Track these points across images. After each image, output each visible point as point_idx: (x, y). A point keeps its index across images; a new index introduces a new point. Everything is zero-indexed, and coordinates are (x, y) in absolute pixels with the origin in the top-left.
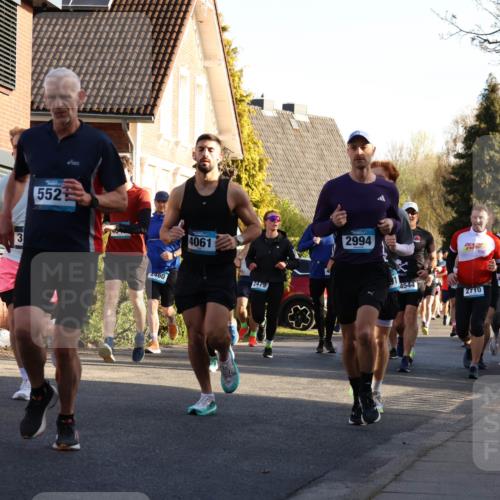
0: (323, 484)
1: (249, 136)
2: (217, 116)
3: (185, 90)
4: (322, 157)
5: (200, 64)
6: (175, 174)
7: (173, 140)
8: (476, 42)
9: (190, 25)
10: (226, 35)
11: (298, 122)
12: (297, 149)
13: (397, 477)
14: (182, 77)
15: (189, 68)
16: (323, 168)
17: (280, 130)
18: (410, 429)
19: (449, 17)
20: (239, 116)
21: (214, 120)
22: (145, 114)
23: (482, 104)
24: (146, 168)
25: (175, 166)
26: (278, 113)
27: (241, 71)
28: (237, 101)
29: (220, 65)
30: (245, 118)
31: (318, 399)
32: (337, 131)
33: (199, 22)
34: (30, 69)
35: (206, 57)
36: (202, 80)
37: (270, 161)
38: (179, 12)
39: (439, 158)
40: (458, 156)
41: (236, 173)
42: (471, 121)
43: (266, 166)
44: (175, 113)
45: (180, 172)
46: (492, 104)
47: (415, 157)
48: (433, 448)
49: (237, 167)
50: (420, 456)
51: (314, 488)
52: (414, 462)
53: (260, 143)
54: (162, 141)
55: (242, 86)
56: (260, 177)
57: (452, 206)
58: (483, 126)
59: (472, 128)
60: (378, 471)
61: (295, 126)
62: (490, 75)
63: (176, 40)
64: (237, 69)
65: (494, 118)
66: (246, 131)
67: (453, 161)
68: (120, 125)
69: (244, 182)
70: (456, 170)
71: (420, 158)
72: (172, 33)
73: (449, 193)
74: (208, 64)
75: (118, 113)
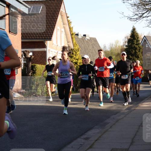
0: (93, 130)
1: (75, 43)
2: (67, 38)
3: (59, 33)
4: (93, 47)
5: (62, 26)
6: (57, 53)
7: (56, 45)
8: (129, 19)
9: (59, 17)
10: (68, 19)
11: (87, 39)
12: (87, 46)
13: (111, 127)
14: (58, 29)
15: (60, 27)
16: (93, 50)
17: (83, 41)
18: (115, 115)
19: (122, 13)
20: (72, 38)
22: (49, 38)
23: (131, 33)
24: (50, 52)
25: (57, 51)
26: (82, 37)
27: (72, 27)
28: (72, 35)
29: (67, 26)
30: (74, 39)
31: (93, 108)
32: (97, 41)
33: (62, 16)
35: (64, 24)
36: (63, 30)
37: (80, 49)
38: (57, 13)
39: (122, 47)
40: (126, 46)
41: (72, 52)
42: (129, 37)
43: (79, 50)
44: (57, 38)
45: (58, 52)
46: (134, 33)
47: (116, 47)
48: (120, 119)
49: (72, 51)
50: (117, 122)
51: (91, 130)
52: (115, 123)
53: (78, 45)
54: (54, 45)
55: (73, 31)
56: (78, 53)
58: (132, 38)
59: (129, 39)
60: (106, 126)
61: (86, 40)
62: (133, 26)
63: (56, 20)
64: (71, 27)
66: (74, 42)
67: (125, 47)
68: (43, 41)
69: (74, 54)
70: (126, 49)
72: (55, 19)
74: (64, 26)
75: (43, 38)
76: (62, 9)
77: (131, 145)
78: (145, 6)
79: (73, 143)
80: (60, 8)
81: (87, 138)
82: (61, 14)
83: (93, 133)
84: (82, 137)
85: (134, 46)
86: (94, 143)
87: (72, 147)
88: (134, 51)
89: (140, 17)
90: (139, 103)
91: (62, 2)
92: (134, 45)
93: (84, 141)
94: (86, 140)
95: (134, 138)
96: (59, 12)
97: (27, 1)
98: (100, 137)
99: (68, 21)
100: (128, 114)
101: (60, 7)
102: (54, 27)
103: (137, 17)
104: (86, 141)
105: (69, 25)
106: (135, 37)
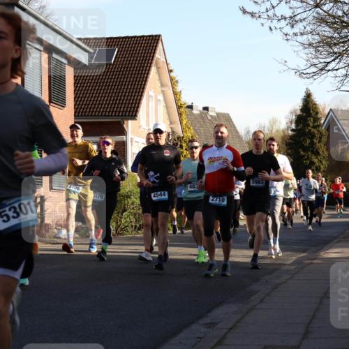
0: (224, 306)
1: (186, 124)
2: (169, 115)
3: (152, 104)
5: (159, 89)
7: (147, 129)
8: (298, 74)
9: (153, 70)
10: (172, 74)
11: (211, 116)
13: (262, 301)
14: (151, 96)
15: (154, 92)
17: (202, 121)
18: (270, 274)
19: (283, 62)
20: (180, 115)
21: (167, 117)
22: (132, 115)
23: (303, 103)
24: (134, 143)
26: (201, 112)
27: (180, 92)
28: (179, 107)
29: (169, 89)
30: (184, 115)
32: (231, 120)
33: (158, 68)
34: (73, 96)
35: (162, 85)
36: (161, 97)
38: (148, 64)
39: (283, 131)
40: (292, 130)
41: (179, 144)
42: (299, 112)
46: (308, 103)
47: (271, 131)
48: (280, 284)
49: (180, 141)
50: (274, 289)
51: (220, 308)
52: (271, 292)
53: (192, 128)
54: (141, 129)
55: (182, 100)
57: (291, 156)
58: (304, 114)
59: (299, 115)
60: (253, 298)
61: (210, 118)
62: (307, 89)
63: (147, 77)
64: (178, 91)
65: (309, 110)
66: (184, 123)
67: (290, 133)
68: (119, 122)
69: (184, 148)
70: (292, 137)
71: (274, 131)
72: (144, 74)
73: (289, 149)
74: (163, 89)
75: (119, 116)
76: (159, 55)
77: (303, 339)
78: (330, 47)
79: (182, 335)
80: (154, 53)
81: (211, 323)
82: (156, 64)
83: (225, 313)
84: (201, 322)
85: (310, 130)
86: (226, 334)
87: (180, 343)
88: (308, 141)
89: (322, 70)
90: (319, 250)
91: (158, 39)
92: (310, 128)
93: (205, 330)
94: (209, 328)
95: (309, 324)
96: (152, 59)
97: (87, 39)
98: (239, 321)
99: (171, 79)
100: (297, 273)
101: (155, 49)
102: (143, 92)
103: (314, 69)
104: (209, 330)
105: (173, 88)
106: (311, 111)
